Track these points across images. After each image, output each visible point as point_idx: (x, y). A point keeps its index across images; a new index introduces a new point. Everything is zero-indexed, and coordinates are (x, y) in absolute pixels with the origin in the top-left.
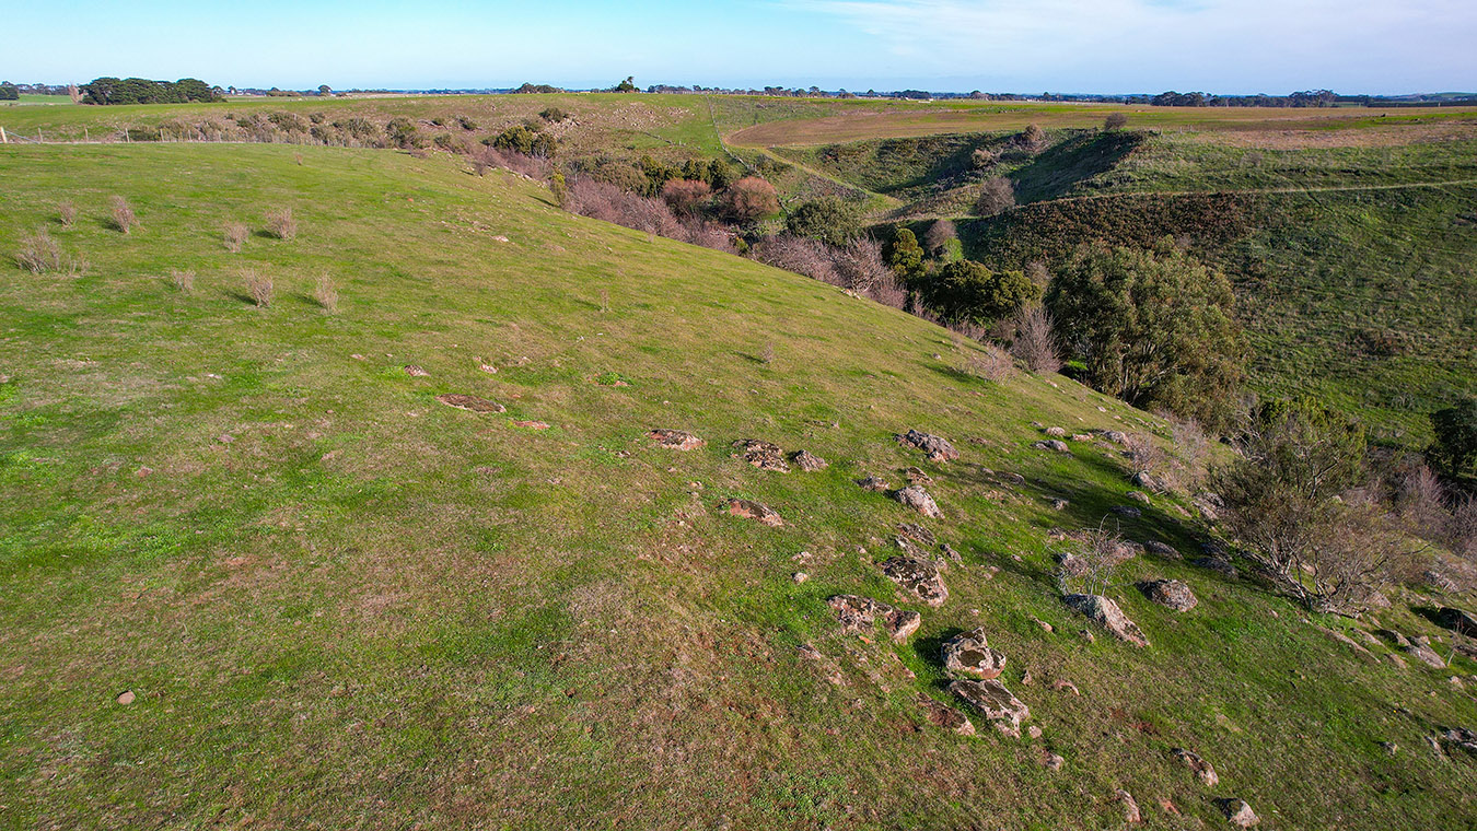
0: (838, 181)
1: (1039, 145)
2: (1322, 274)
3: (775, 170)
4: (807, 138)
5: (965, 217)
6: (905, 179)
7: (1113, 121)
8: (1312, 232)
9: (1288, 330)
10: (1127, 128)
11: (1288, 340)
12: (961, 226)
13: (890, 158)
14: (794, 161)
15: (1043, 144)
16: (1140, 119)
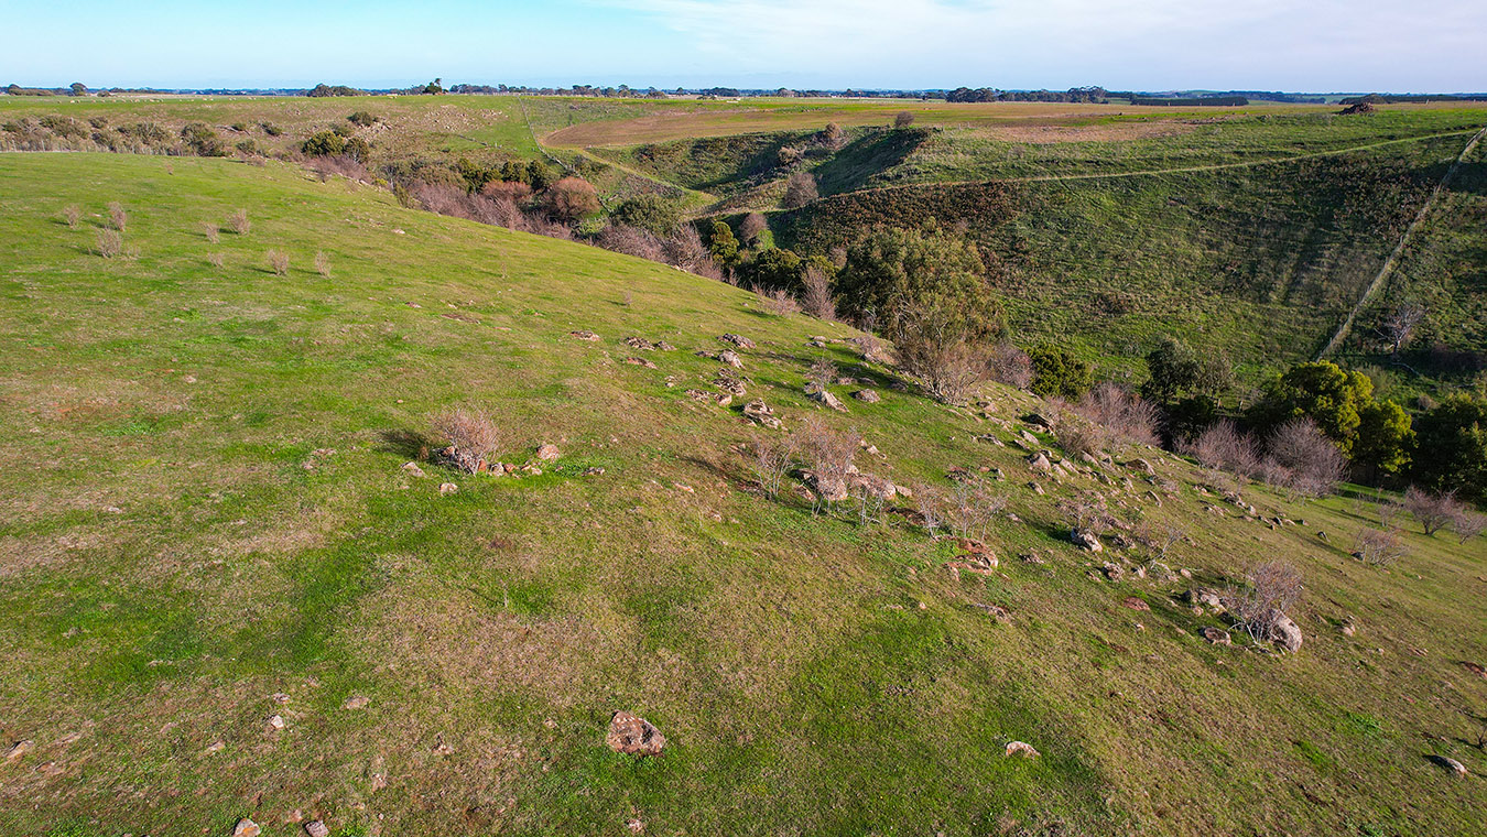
0: (655, 179)
1: (839, 143)
2: (1072, 248)
3: (593, 170)
4: (622, 139)
5: (775, 210)
6: (718, 176)
7: (902, 119)
8: (1064, 214)
9: (1047, 297)
10: (915, 125)
11: (1047, 305)
12: (771, 217)
13: (703, 156)
14: (611, 160)
15: (842, 141)
16: (927, 116)
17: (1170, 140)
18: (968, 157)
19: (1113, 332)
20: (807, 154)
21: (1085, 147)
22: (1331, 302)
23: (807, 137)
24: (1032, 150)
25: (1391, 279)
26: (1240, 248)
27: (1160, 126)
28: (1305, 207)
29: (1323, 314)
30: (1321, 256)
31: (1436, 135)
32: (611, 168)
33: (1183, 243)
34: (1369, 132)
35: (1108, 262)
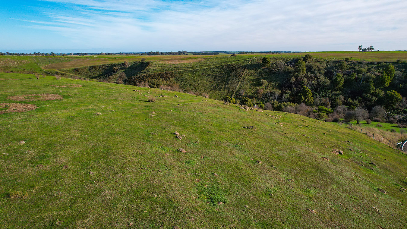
3: (61, 75)
4: (68, 67)
6: (97, 75)
7: (143, 60)
10: (146, 61)
13: (92, 70)
15: (129, 65)
16: (148, 59)
17: (201, 62)
18: (160, 67)
20: (120, 69)
21: (184, 64)
22: (231, 90)
23: (120, 65)
24: (173, 65)
25: (240, 85)
26: (215, 82)
27: (199, 59)
28: (225, 73)
29: (230, 92)
30: (229, 82)
31: (247, 60)
32: (67, 74)
33: (205, 81)
34: (234, 59)
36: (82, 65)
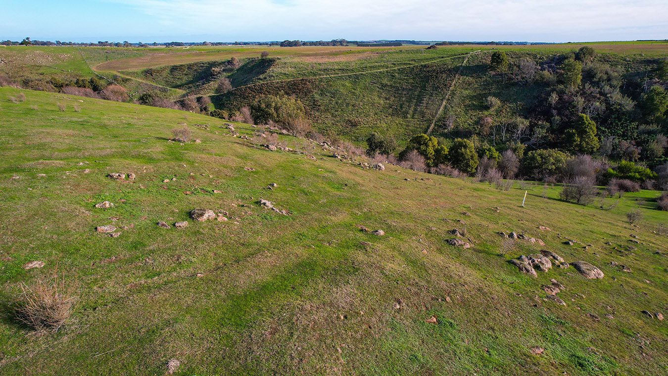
0: (154, 84)
1: (237, 65)
2: (337, 103)
3: (123, 81)
4: (135, 66)
5: (213, 95)
6: (184, 81)
7: (264, 54)
8: (332, 90)
10: (269, 57)
12: (212, 98)
13: (176, 73)
14: (132, 77)
15: (239, 64)
16: (274, 53)
17: (369, 60)
18: (293, 69)
19: (354, 133)
20: (224, 70)
21: (338, 64)
22: (428, 116)
23: (223, 63)
24: (318, 65)
25: (446, 107)
26: (397, 99)
27: (366, 54)
28: (417, 83)
29: (425, 121)
30: (423, 100)
31: (461, 57)
32: (132, 80)
33: (376, 98)
34: (436, 56)
35: (350, 107)
36: (160, 64)
